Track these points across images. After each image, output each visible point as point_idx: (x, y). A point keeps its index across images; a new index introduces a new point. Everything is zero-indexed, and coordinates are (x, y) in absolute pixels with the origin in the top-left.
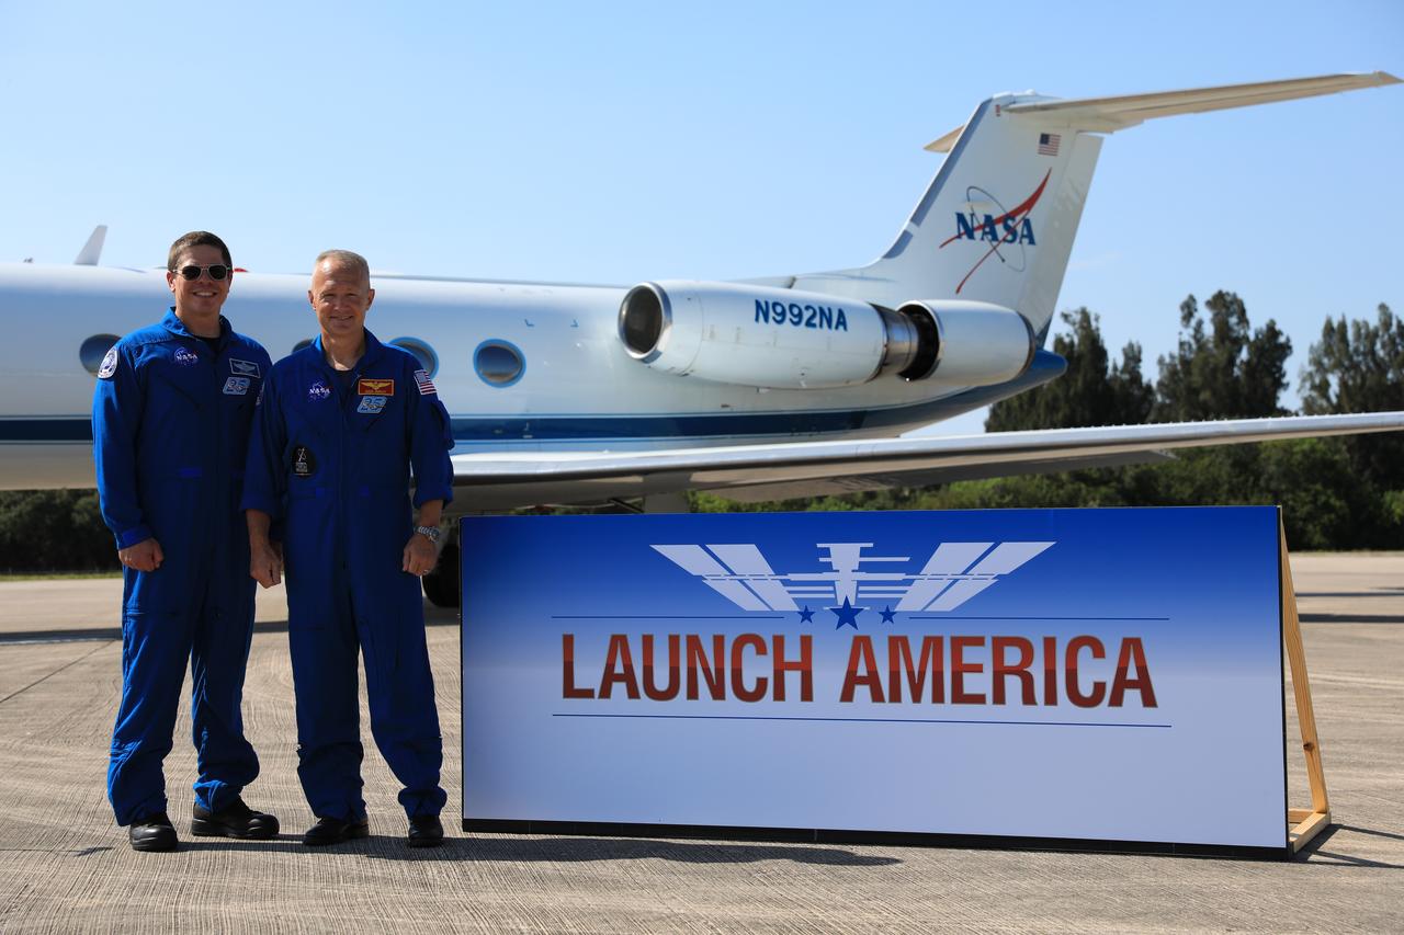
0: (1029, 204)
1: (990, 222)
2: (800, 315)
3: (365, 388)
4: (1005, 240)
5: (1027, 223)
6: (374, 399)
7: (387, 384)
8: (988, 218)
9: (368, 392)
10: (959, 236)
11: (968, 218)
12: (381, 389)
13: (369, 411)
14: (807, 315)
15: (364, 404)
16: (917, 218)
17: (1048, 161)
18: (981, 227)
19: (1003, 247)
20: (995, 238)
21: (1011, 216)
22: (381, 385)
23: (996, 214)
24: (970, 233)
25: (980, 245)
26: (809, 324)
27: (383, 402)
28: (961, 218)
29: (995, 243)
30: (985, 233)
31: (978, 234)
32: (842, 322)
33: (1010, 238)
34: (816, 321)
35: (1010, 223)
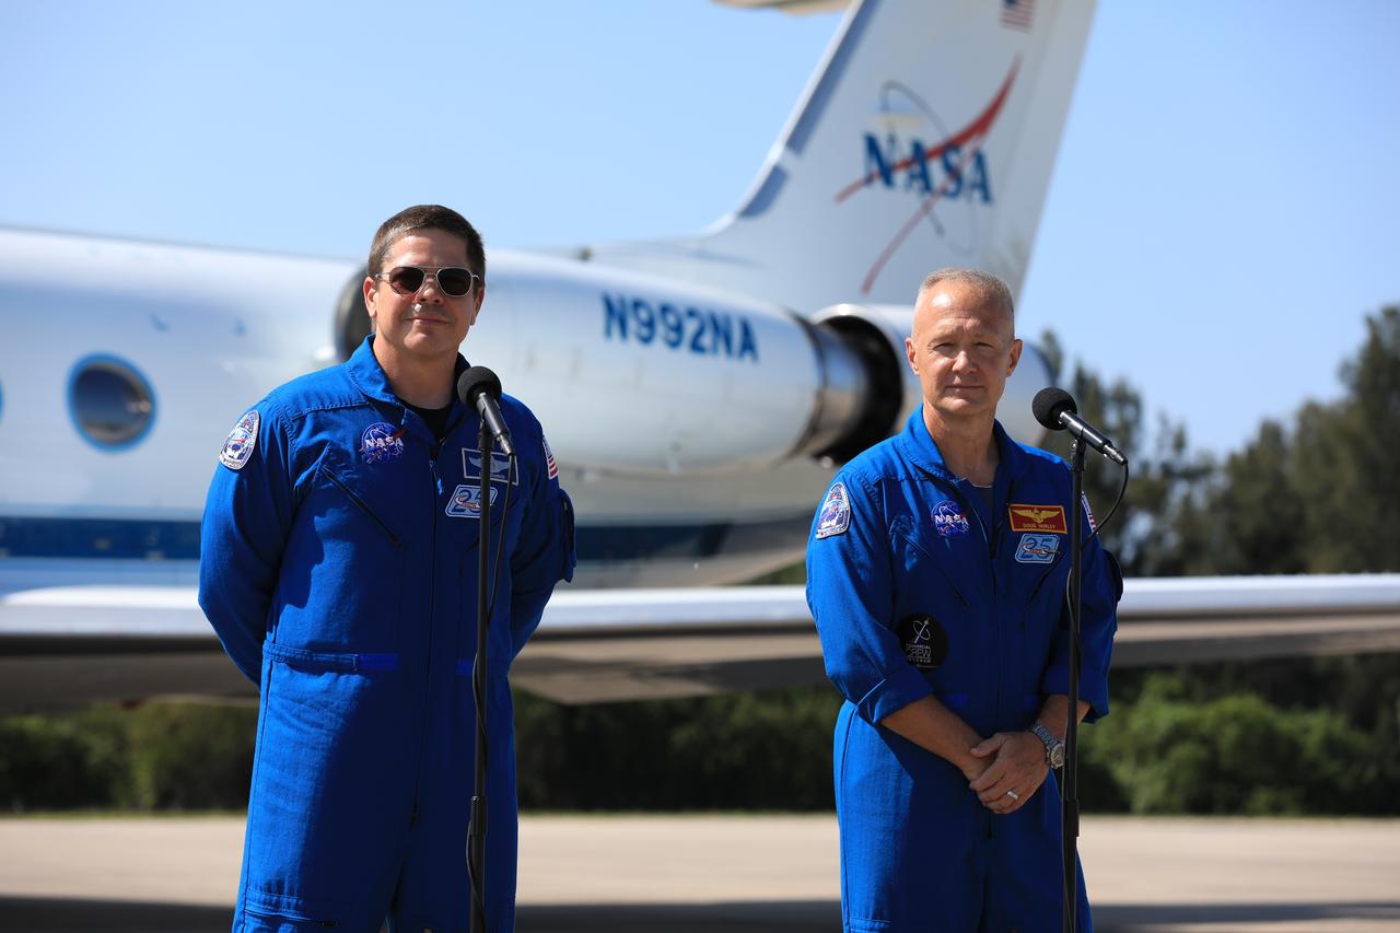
0: (982, 125)
1: (920, 155)
2: (678, 329)
3: (1021, 520)
4: (944, 192)
5: (980, 160)
6: (1039, 539)
7: (1056, 513)
8: (918, 148)
9: (1027, 527)
10: (869, 180)
11: (883, 144)
12: (1047, 521)
13: (1036, 559)
14: (691, 327)
15: (1024, 547)
16: (797, 141)
17: (1016, 38)
18: (907, 164)
19: (942, 207)
20: (927, 187)
21: (953, 145)
22: (1045, 514)
23: (931, 140)
24: (886, 173)
25: (902, 198)
26: (696, 347)
27: (1054, 545)
28: (872, 145)
29: (928, 196)
30: (912, 177)
31: (900, 177)
32: (748, 346)
33: (952, 187)
34: (707, 340)
35: (954, 159)
